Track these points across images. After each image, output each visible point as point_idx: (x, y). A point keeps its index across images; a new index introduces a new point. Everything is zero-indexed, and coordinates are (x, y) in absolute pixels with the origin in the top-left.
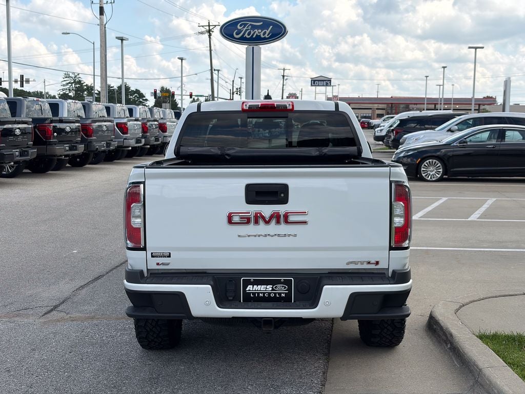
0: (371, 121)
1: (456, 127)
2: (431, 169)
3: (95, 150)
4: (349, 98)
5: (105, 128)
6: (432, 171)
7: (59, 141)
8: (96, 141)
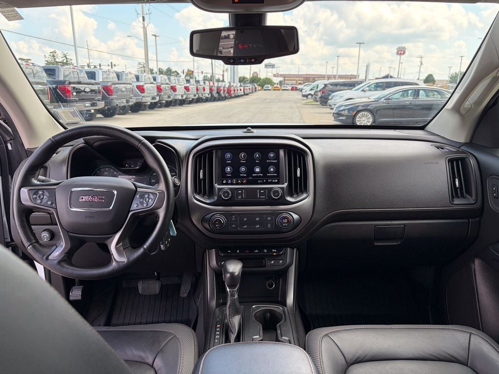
0: (297, 86)
1: (368, 89)
2: (364, 119)
3: (116, 105)
4: (284, 75)
5: (124, 89)
6: (364, 121)
7: (79, 100)
8: (117, 99)
